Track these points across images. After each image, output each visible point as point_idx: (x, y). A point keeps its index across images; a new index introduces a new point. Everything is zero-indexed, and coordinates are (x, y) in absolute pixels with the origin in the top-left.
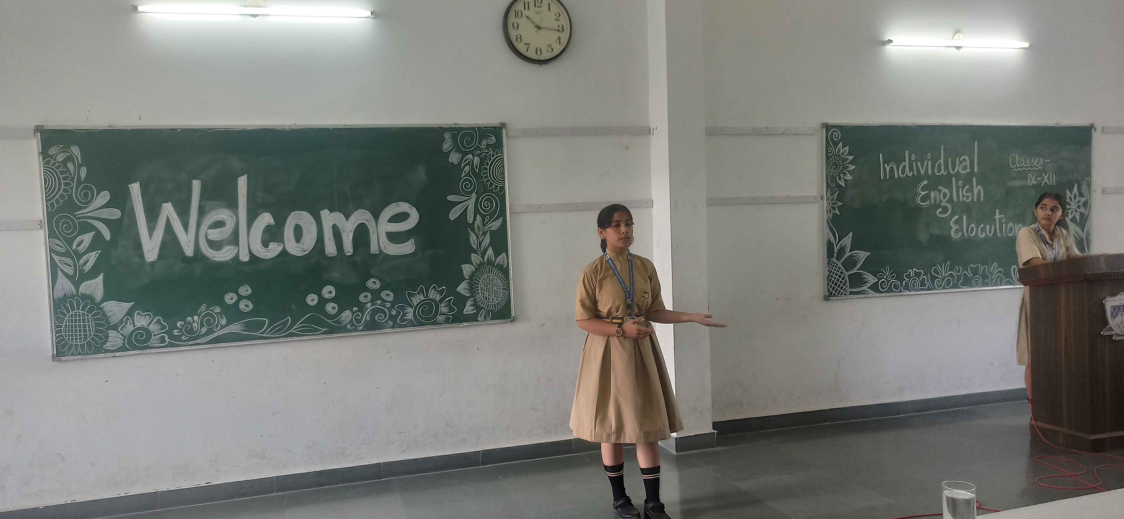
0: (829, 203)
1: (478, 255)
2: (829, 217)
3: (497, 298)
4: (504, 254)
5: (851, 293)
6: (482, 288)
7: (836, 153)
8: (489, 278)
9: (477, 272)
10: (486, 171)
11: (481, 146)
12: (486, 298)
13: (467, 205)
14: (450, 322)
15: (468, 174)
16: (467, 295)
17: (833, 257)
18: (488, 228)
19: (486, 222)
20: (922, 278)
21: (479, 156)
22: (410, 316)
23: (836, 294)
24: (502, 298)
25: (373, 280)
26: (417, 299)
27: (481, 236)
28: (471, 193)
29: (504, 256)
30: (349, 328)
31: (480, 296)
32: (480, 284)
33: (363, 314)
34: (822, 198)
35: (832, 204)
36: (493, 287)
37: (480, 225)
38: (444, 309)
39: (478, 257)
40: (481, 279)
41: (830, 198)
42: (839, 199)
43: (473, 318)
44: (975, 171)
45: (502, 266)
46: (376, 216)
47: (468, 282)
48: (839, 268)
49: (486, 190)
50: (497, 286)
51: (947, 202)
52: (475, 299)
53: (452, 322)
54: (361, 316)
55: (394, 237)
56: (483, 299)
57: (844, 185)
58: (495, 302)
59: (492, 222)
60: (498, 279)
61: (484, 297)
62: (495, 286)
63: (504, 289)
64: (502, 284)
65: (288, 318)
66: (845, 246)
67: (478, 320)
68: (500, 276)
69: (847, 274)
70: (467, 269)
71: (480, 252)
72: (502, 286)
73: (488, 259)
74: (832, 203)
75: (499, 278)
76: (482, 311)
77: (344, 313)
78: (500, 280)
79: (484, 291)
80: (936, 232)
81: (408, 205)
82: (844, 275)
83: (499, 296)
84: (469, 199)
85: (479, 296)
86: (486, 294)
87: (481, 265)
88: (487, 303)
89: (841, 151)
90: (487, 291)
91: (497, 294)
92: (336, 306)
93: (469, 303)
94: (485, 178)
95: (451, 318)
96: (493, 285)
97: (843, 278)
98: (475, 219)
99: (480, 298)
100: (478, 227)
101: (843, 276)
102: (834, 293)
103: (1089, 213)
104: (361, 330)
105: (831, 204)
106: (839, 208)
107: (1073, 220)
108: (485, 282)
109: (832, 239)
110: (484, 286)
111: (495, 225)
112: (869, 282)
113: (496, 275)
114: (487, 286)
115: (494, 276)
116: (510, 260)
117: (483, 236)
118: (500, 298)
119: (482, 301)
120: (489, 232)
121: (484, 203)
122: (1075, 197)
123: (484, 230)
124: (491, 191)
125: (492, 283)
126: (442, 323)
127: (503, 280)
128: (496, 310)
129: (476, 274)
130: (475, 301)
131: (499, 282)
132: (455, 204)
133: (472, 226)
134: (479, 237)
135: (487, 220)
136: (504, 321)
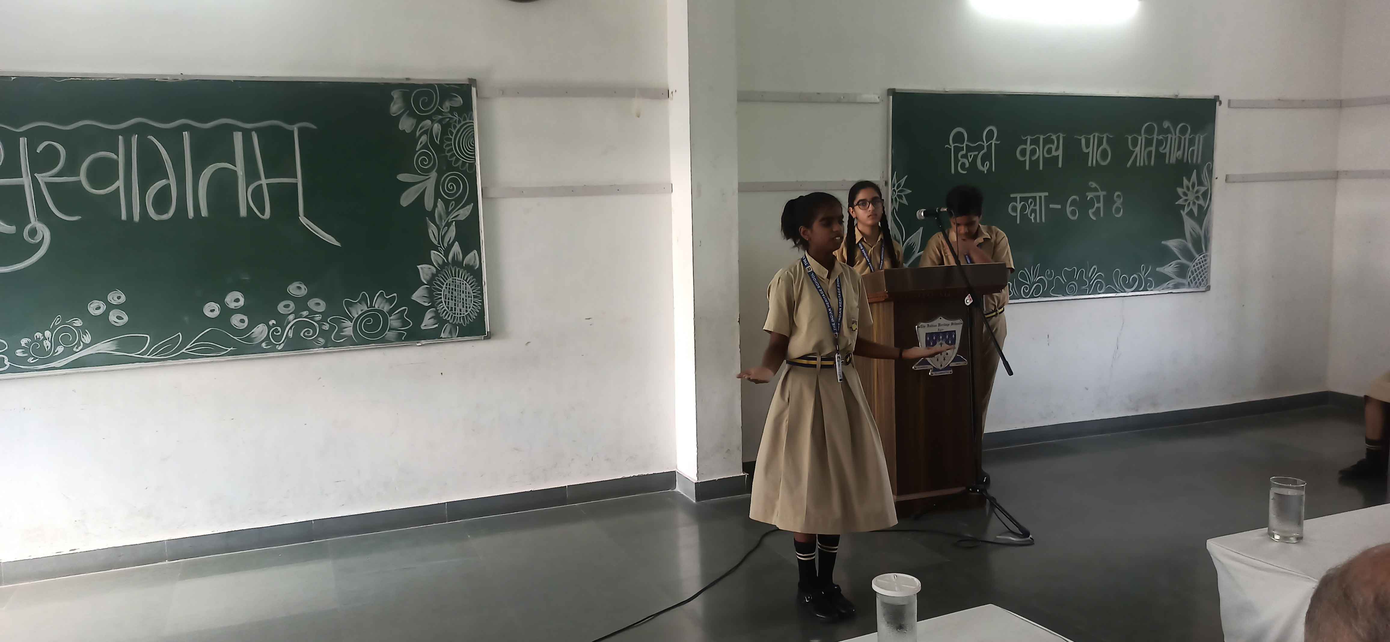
0: (894, 190)
1: (440, 253)
2: (894, 208)
3: (466, 307)
4: (475, 252)
6: (446, 295)
8: (456, 282)
9: (439, 275)
10: (449, 143)
11: (443, 109)
12: (452, 308)
13: (424, 188)
14: (403, 339)
15: (425, 147)
16: (426, 304)
18: (452, 218)
19: (450, 210)
21: (440, 122)
22: (349, 331)
24: (473, 309)
25: (296, 284)
26: (357, 311)
27: (444, 227)
28: (430, 170)
29: (475, 254)
30: (264, 347)
31: (442, 306)
32: (443, 291)
33: (283, 330)
34: (886, 183)
36: (460, 295)
37: (442, 214)
38: (394, 321)
39: (441, 255)
40: (445, 285)
41: (896, 185)
42: (906, 185)
43: (433, 335)
45: (473, 267)
47: (427, 287)
49: (450, 168)
50: (466, 293)
53: (407, 339)
54: (280, 331)
56: (447, 309)
58: (464, 314)
59: (458, 210)
60: (467, 284)
61: (448, 308)
62: (463, 293)
63: (475, 297)
64: (472, 290)
65: (178, 334)
66: (913, 245)
67: (441, 337)
68: (469, 281)
70: (425, 271)
71: (442, 248)
72: (473, 293)
73: (453, 258)
74: (898, 190)
76: (446, 325)
77: (257, 327)
79: (449, 299)
83: (468, 306)
84: (428, 179)
85: (440, 306)
86: (452, 304)
87: (444, 265)
88: (452, 315)
90: (452, 300)
91: (466, 304)
92: (246, 318)
93: (429, 315)
94: (449, 151)
95: (404, 334)
96: (460, 292)
98: (435, 205)
99: (444, 309)
100: (441, 217)
103: (1208, 206)
104: (282, 350)
105: (897, 192)
106: (907, 196)
107: (1190, 214)
108: (449, 288)
110: (449, 293)
111: (464, 213)
113: (465, 279)
114: (452, 292)
115: (462, 280)
116: (484, 259)
117: (447, 227)
118: (469, 308)
119: (446, 312)
120: (454, 222)
121: (447, 185)
122: (1193, 186)
123: (448, 220)
124: (457, 169)
125: (459, 289)
126: (392, 340)
127: (474, 285)
128: (465, 325)
129: (438, 278)
130: (436, 312)
131: (469, 288)
132: (409, 185)
133: (431, 215)
134: (440, 229)
135: (451, 206)
136: (477, 338)
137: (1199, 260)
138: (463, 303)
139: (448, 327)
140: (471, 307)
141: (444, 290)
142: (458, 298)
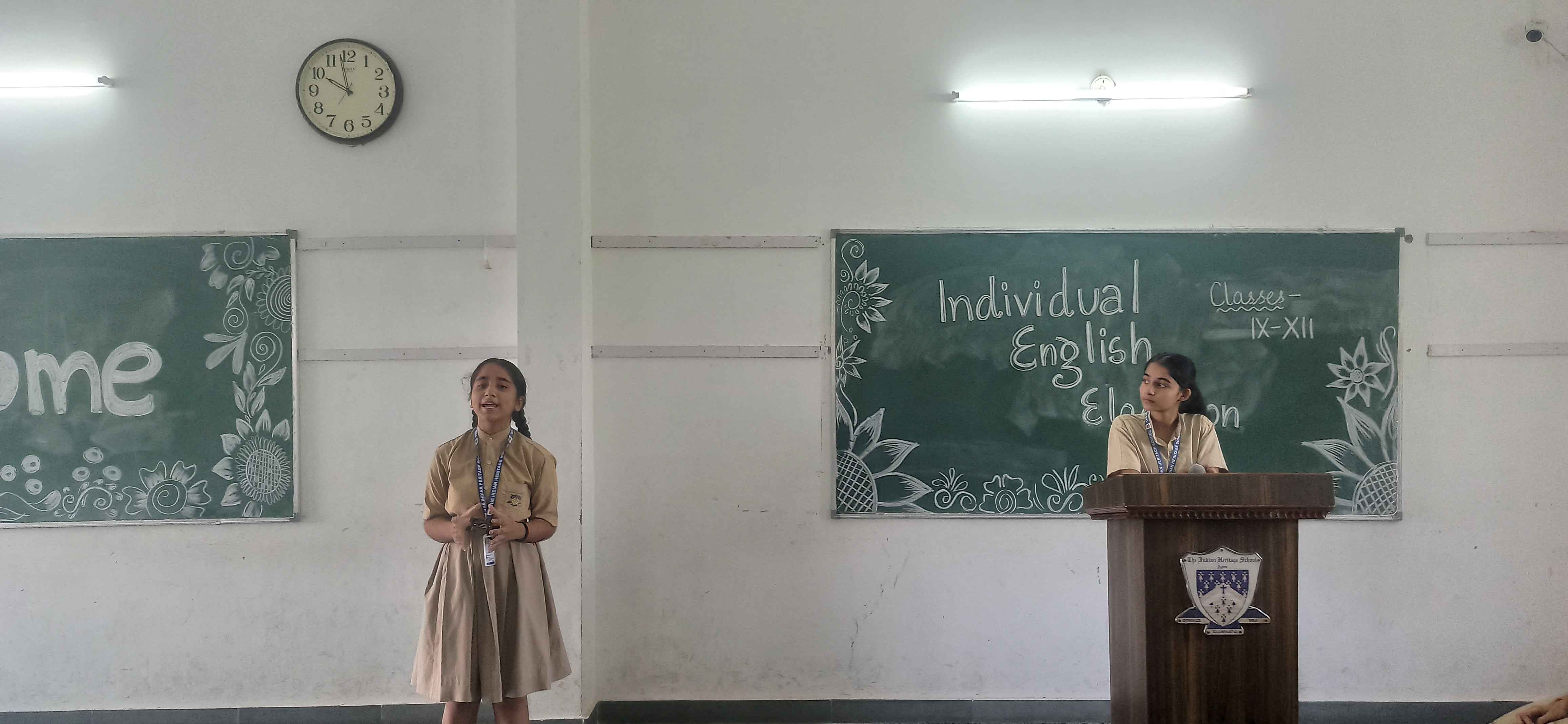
0: (840, 359)
1: (247, 421)
2: (840, 382)
3: (273, 484)
4: (286, 421)
5: (881, 509)
6: (250, 468)
7: (854, 278)
8: (262, 454)
9: (244, 446)
10: (263, 300)
11: (257, 263)
12: (256, 484)
13: (233, 348)
14: (201, 515)
15: (236, 304)
16: (228, 478)
17: (847, 447)
18: (262, 383)
19: (259, 374)
20: (1022, 490)
21: (254, 277)
22: (143, 503)
23: (853, 509)
25: (92, 450)
26: (155, 481)
27: (251, 394)
28: (240, 329)
29: (285, 424)
30: (56, 516)
31: (246, 481)
32: (247, 464)
33: (76, 498)
34: (829, 350)
35: (846, 361)
36: (267, 469)
37: (251, 378)
38: (192, 496)
39: (247, 424)
40: (250, 457)
41: (843, 353)
42: (858, 353)
43: (235, 513)
44: (1134, 310)
45: (282, 438)
46: (101, 360)
47: (230, 459)
48: (860, 467)
49: (261, 328)
50: (273, 468)
51: (1076, 363)
52: (239, 484)
53: (206, 516)
54: (73, 500)
55: (125, 391)
56: (251, 484)
57: (869, 331)
58: (269, 491)
59: (268, 374)
62: (270, 467)
66: (870, 431)
67: (243, 515)
68: (277, 454)
69: (873, 477)
70: (229, 441)
71: (248, 416)
72: (281, 468)
73: (261, 427)
74: (845, 359)
75: (276, 456)
76: (249, 503)
77: (50, 494)
78: (278, 458)
79: (253, 473)
80: (1051, 412)
81: (146, 346)
82: (868, 479)
83: (275, 482)
84: (237, 339)
85: (243, 481)
86: (257, 479)
87: (250, 435)
88: (256, 492)
89: (866, 275)
90: (257, 474)
91: (273, 480)
92: (40, 483)
93: (231, 490)
94: (261, 310)
95: (202, 510)
96: (267, 466)
97: (866, 484)
98: (244, 368)
99: (247, 484)
100: (248, 382)
101: (865, 479)
102: (849, 508)
103: (1392, 391)
104: (73, 520)
105: (844, 361)
106: (860, 368)
107: (1357, 403)
108: (255, 461)
109: (847, 419)
110: (254, 466)
111: (275, 378)
112: (917, 492)
113: (273, 452)
114: (257, 467)
115: (269, 452)
116: (295, 430)
117: (255, 393)
118: (276, 485)
119: (249, 487)
120: (264, 387)
121: (258, 346)
122: (1360, 361)
123: (257, 385)
124: (269, 328)
125: (266, 463)
126: (190, 517)
127: (282, 459)
128: (270, 503)
129: (242, 449)
130: (239, 487)
131: (276, 462)
132: (213, 346)
133: (239, 379)
134: (248, 394)
135: (262, 370)
136: (282, 519)
137: (1378, 472)
138: (270, 479)
139: (251, 505)
140: (279, 483)
141: (249, 463)
142: (264, 473)
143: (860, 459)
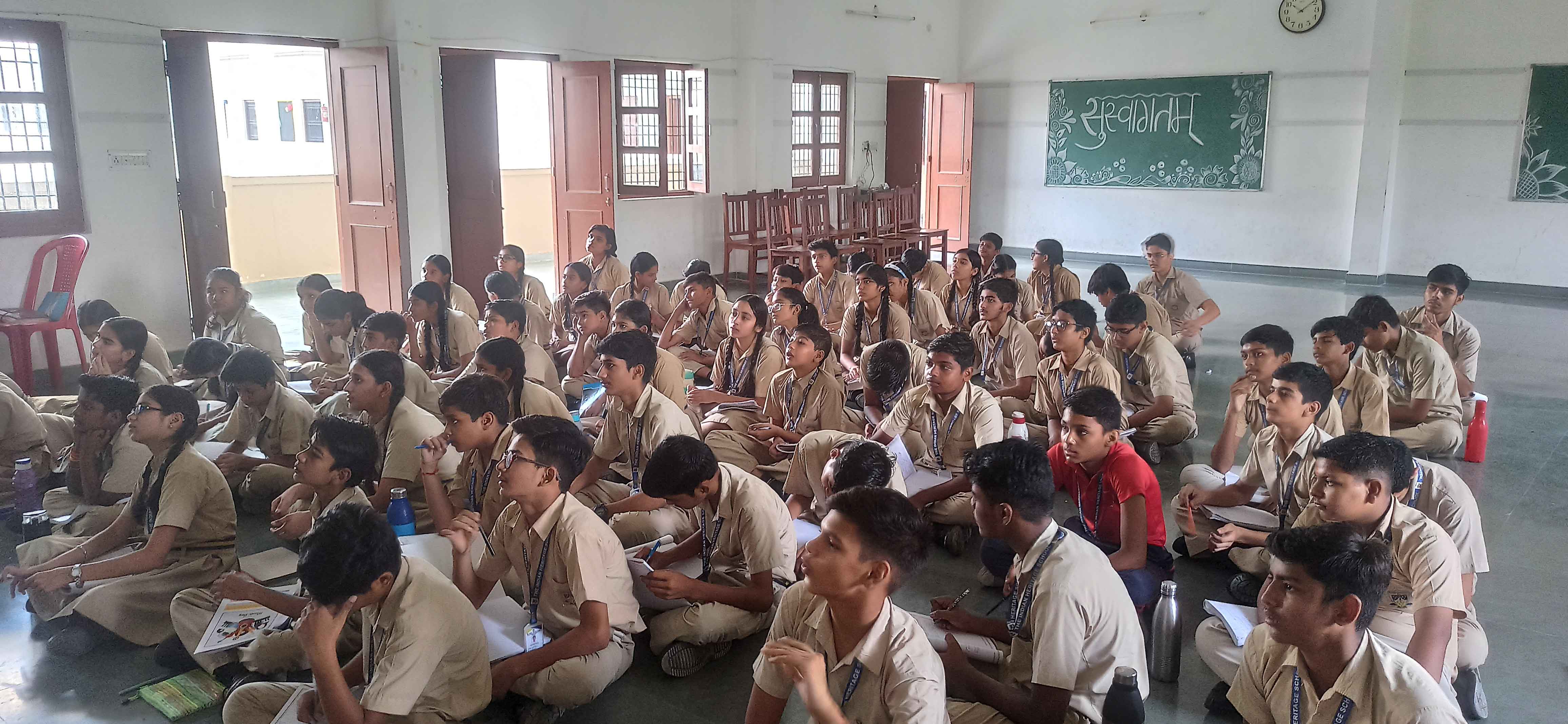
0: (1528, 126)
2: (1526, 137)
4: (1261, 150)
5: (1540, 197)
6: (1245, 169)
8: (1250, 164)
10: (1255, 100)
11: (1255, 85)
12: (1246, 175)
13: (1242, 120)
14: (1223, 187)
15: (1245, 102)
16: (1235, 173)
17: (1526, 168)
18: (1252, 135)
19: (1252, 131)
21: (1253, 91)
22: (1201, 182)
23: (1525, 197)
24: (1256, 177)
25: (1183, 160)
26: (1206, 173)
28: (1245, 113)
29: (1260, 152)
30: (1169, 185)
33: (1177, 178)
34: (1522, 122)
36: (1251, 169)
37: (1248, 132)
38: (1220, 179)
39: (1245, 151)
40: (1245, 164)
41: (1530, 123)
42: (1538, 124)
43: (1238, 186)
45: (1259, 157)
47: (1237, 165)
48: (1531, 177)
49: (1254, 111)
50: (1254, 169)
53: (1225, 188)
56: (1244, 176)
58: (1251, 179)
59: (1256, 131)
63: (1258, 171)
65: (1140, 176)
66: (1540, 160)
67: (1240, 188)
68: (1256, 164)
69: (1538, 182)
70: (1237, 158)
71: (1246, 148)
72: (1257, 169)
73: (1250, 152)
77: (1167, 176)
79: (1245, 171)
84: (1244, 117)
85: (1241, 174)
87: (1246, 156)
88: (1246, 179)
90: (1247, 172)
91: (1253, 174)
92: (1164, 173)
93: (1236, 177)
94: (1255, 104)
95: (1224, 185)
97: (1534, 186)
98: (1245, 129)
99: (1242, 176)
100: (1247, 134)
101: (1534, 183)
102: (1523, 196)
105: (1530, 127)
106: (1538, 130)
108: (1247, 166)
109: (1527, 154)
111: (1258, 132)
112: (1562, 190)
114: (1248, 168)
115: (1253, 163)
116: (1264, 155)
117: (1249, 139)
118: (1254, 176)
120: (1253, 137)
121: (1253, 120)
123: (1250, 135)
124: (1258, 112)
125: (1251, 167)
126: (1219, 187)
127: (1258, 166)
128: (1251, 183)
129: (1242, 161)
130: (1239, 176)
131: (1255, 167)
132: (1235, 119)
133: (1243, 133)
134: (1246, 139)
135: (1253, 129)
136: (1256, 190)
138: (1251, 174)
139: (1243, 184)
141: (1244, 167)
142: (1250, 171)
143: (1532, 174)
